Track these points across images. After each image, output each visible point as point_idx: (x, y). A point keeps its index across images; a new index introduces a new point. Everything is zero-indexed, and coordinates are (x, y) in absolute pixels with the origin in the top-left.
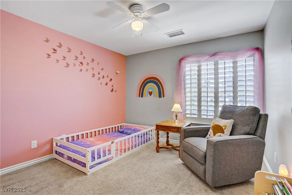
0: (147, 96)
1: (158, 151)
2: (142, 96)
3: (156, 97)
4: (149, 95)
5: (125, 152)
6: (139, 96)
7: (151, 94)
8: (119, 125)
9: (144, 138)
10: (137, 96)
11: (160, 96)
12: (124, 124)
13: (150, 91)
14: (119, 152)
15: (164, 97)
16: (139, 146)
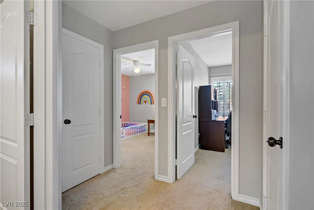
0: (143, 104)
1: (149, 135)
2: (140, 104)
3: (149, 104)
4: (144, 102)
5: (130, 135)
6: (138, 104)
7: (145, 102)
8: (125, 123)
9: (141, 129)
10: (137, 104)
11: (151, 104)
12: (128, 122)
13: (145, 100)
14: (127, 135)
15: (153, 104)
16: (138, 133)
